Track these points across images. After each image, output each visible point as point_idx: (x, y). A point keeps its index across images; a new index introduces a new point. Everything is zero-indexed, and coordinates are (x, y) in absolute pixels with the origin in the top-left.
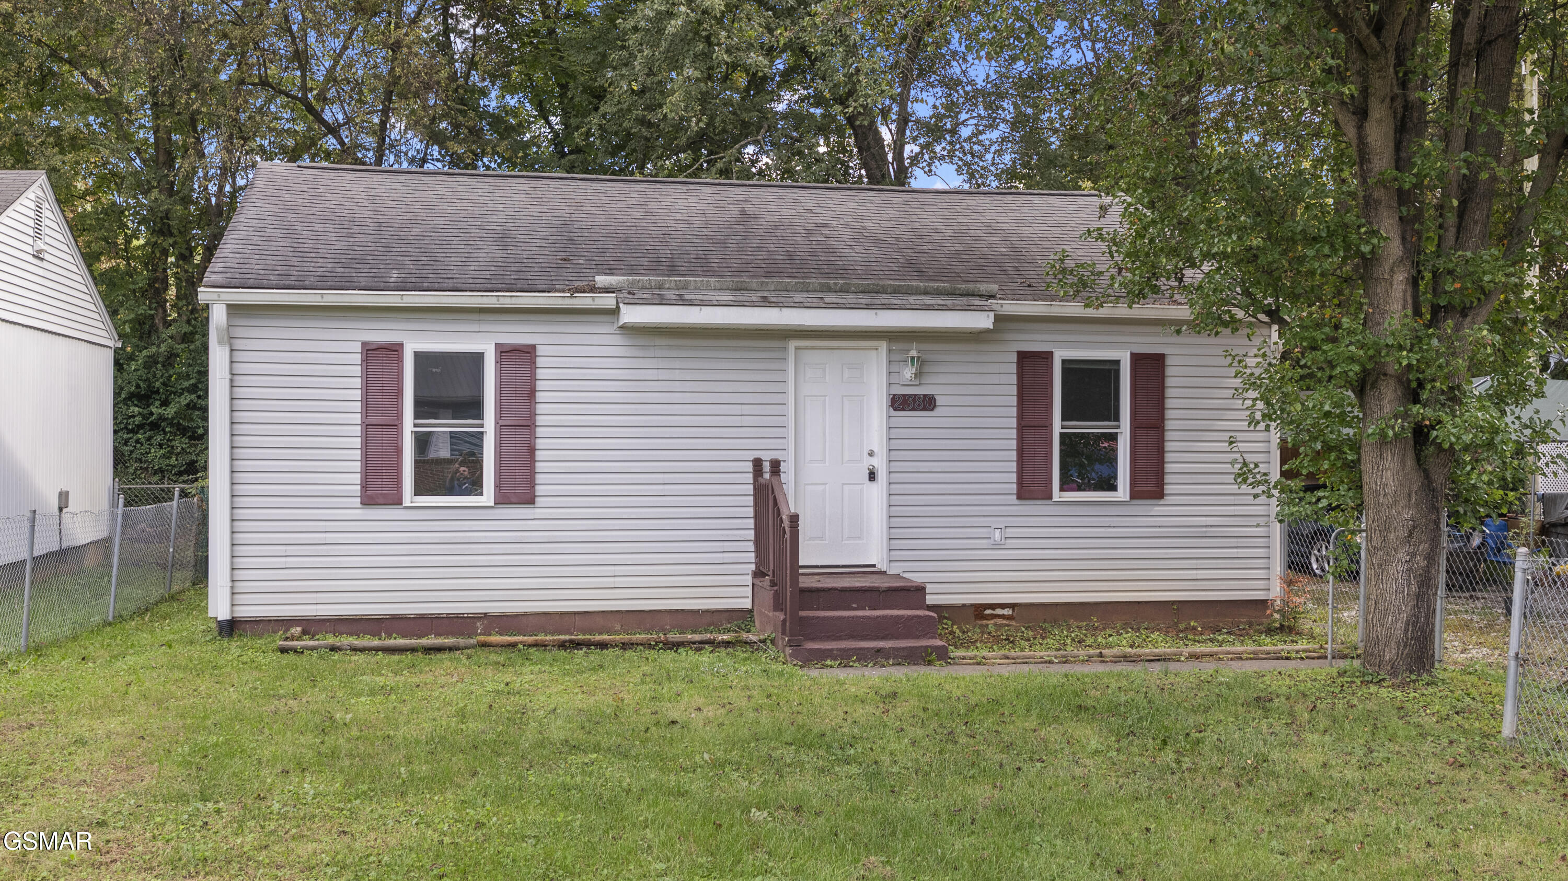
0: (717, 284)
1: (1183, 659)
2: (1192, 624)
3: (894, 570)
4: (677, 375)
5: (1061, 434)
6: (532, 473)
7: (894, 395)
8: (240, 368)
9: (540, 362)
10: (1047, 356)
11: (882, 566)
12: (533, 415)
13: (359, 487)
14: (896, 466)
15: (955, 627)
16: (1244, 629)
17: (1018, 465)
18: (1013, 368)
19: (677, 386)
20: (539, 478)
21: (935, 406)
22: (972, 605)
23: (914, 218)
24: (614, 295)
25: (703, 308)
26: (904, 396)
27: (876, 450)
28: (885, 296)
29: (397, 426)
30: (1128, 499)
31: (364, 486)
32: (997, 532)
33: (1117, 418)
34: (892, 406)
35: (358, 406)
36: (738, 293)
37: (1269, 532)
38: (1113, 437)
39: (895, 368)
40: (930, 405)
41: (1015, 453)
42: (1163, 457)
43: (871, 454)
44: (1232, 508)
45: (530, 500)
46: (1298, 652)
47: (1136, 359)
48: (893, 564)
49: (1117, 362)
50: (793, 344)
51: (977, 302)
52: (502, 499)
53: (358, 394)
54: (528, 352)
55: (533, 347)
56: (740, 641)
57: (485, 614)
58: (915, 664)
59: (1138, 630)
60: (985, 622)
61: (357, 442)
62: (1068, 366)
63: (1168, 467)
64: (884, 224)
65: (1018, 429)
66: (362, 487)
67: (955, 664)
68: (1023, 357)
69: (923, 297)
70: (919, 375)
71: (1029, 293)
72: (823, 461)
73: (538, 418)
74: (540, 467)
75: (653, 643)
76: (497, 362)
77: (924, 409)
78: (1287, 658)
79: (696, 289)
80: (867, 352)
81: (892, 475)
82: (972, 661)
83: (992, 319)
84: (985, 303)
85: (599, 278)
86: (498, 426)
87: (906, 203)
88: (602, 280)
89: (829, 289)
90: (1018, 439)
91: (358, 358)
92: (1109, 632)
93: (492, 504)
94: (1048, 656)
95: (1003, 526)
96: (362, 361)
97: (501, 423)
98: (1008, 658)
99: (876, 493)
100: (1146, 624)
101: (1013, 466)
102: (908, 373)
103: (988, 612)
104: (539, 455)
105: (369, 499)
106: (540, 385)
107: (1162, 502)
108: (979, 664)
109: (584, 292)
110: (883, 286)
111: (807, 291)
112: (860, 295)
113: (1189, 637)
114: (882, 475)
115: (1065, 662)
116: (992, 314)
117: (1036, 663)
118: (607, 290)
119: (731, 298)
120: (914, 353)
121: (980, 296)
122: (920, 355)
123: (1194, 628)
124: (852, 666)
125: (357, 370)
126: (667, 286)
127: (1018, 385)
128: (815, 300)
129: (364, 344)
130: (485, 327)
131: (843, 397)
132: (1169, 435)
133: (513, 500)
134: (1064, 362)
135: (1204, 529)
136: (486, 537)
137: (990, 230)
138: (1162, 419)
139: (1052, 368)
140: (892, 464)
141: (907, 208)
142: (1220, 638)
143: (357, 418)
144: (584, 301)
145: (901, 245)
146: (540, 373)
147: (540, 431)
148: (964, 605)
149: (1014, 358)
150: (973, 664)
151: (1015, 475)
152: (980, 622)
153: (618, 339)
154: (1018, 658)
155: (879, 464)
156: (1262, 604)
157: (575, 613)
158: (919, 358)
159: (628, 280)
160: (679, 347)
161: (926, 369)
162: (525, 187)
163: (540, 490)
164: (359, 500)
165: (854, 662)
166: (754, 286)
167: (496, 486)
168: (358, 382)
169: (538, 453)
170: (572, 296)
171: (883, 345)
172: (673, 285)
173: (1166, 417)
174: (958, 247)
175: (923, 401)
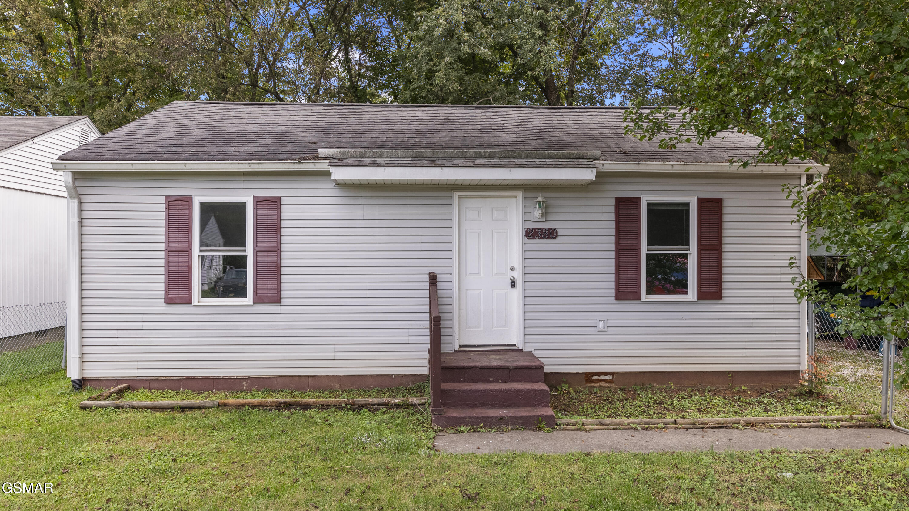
0: (402, 154)
1: (741, 427)
2: (743, 388)
3: (528, 348)
4: (377, 216)
5: (647, 254)
6: (279, 283)
7: (528, 229)
8: (85, 214)
9: (284, 208)
10: (637, 201)
11: (520, 346)
12: (279, 243)
13: (163, 292)
14: (529, 277)
15: (571, 389)
16: (781, 392)
17: (616, 276)
18: (613, 209)
19: (376, 223)
20: (284, 286)
21: (557, 236)
22: (583, 373)
23: (556, 120)
24: (328, 161)
25: (386, 168)
26: (535, 229)
27: (516, 266)
28: (519, 160)
29: (188, 251)
30: (695, 299)
31: (167, 291)
32: (601, 323)
33: (687, 243)
34: (526, 236)
35: (162, 238)
36: (416, 159)
37: (799, 323)
38: (685, 256)
39: (528, 210)
40: (553, 235)
41: (614, 268)
42: (721, 271)
43: (512, 269)
44: (772, 306)
45: (277, 300)
46: (833, 421)
47: (701, 202)
48: (527, 345)
49: (688, 205)
50: (456, 194)
51: (585, 162)
52: (258, 300)
53: (162, 231)
54: (276, 202)
55: (279, 198)
56: (408, 404)
57: (248, 376)
58: (529, 429)
59: (704, 391)
60: (593, 384)
61: (162, 262)
62: (651, 208)
63: (725, 278)
64: (535, 123)
65: (616, 251)
66: (166, 292)
67: (560, 430)
68: (620, 202)
69: (547, 160)
70: (543, 215)
71: (623, 157)
72: (479, 274)
73: (282, 245)
74: (284, 278)
75: (343, 405)
76: (254, 209)
77: (549, 238)
78: (825, 427)
79: (387, 157)
80: (509, 199)
81: (527, 283)
82: (573, 427)
83: (595, 173)
84: (591, 163)
85: (320, 151)
86: (255, 251)
87: (552, 113)
88: (322, 152)
89: (481, 156)
90: (616, 259)
91: (163, 207)
92: (682, 394)
93: (252, 303)
94: (634, 424)
95: (605, 319)
96: (166, 208)
97: (257, 249)
98: (602, 424)
99: (516, 295)
100: (709, 388)
101: (613, 277)
102: (537, 213)
103: (595, 377)
104: (284, 270)
105: (170, 300)
106: (284, 224)
107: (720, 302)
108: (579, 429)
109: (308, 160)
110: (519, 153)
111: (465, 158)
112: (502, 159)
113: (742, 399)
114: (519, 283)
115: (647, 429)
116: (595, 170)
117: (624, 429)
118: (325, 158)
119: (409, 162)
120: (540, 199)
121: (588, 159)
122: (544, 200)
123: (744, 391)
124: (479, 431)
125: (162, 215)
126: (368, 155)
127: (616, 221)
128: (468, 163)
129: (166, 197)
130: (246, 185)
131: (492, 230)
132: (725, 255)
133: (266, 301)
134: (649, 204)
135: (752, 321)
136: (248, 325)
137: (603, 125)
138: (720, 244)
139: (640, 209)
140: (527, 276)
141: (552, 116)
142: (765, 400)
143: (162, 246)
144: (308, 166)
145: (542, 133)
146: (284, 216)
147: (284, 255)
148: (578, 373)
149: (613, 202)
150: (575, 430)
151: (614, 283)
152: (589, 385)
153: (337, 192)
154: (610, 424)
155: (518, 275)
156: (796, 374)
157: (309, 377)
158: (544, 202)
159: (340, 152)
160: (377, 197)
161: (551, 210)
162: (321, 110)
163: (284, 294)
164: (163, 300)
165: (482, 427)
166: (428, 154)
167: (254, 292)
168: (163, 223)
169: (282, 269)
170: (299, 163)
171: (520, 194)
172: (371, 154)
173: (723, 242)
174: (579, 134)
175: (549, 232)
